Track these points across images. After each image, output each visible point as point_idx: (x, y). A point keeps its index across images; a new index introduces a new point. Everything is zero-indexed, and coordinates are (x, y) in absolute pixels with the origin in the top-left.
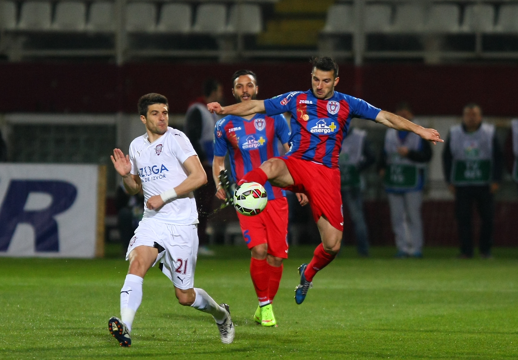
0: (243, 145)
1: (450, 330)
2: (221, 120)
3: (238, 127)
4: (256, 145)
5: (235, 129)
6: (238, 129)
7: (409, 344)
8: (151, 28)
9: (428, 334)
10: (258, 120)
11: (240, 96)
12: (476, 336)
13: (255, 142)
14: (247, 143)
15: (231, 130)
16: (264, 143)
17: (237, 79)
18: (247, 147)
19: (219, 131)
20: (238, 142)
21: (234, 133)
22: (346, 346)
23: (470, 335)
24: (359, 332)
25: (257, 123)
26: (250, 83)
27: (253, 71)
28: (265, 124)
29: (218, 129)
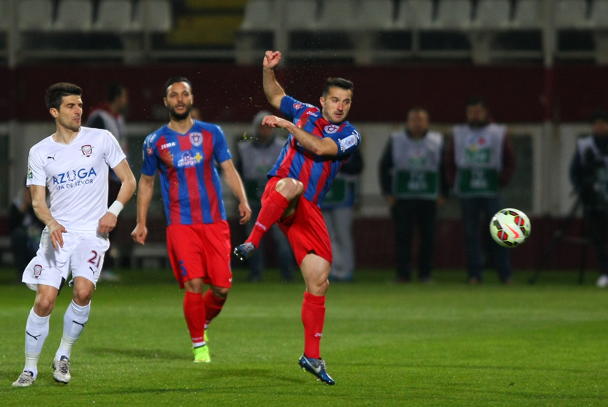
0: (179, 163)
1: (385, 363)
2: (151, 136)
3: (171, 142)
4: (192, 162)
5: (168, 145)
6: (171, 144)
7: (339, 379)
8: (47, 26)
9: (361, 367)
10: (194, 135)
11: (174, 106)
12: (415, 370)
13: (191, 158)
14: (182, 160)
15: (164, 146)
16: (201, 160)
17: (170, 87)
18: (183, 165)
19: (150, 148)
20: (172, 159)
21: (167, 150)
22: (268, 381)
23: (406, 369)
24: (283, 366)
25: (194, 137)
26: (185, 91)
27: (187, 77)
28: (202, 138)
29: (148, 146)
